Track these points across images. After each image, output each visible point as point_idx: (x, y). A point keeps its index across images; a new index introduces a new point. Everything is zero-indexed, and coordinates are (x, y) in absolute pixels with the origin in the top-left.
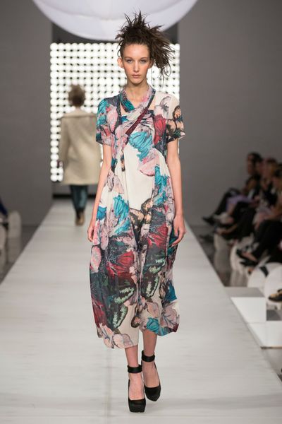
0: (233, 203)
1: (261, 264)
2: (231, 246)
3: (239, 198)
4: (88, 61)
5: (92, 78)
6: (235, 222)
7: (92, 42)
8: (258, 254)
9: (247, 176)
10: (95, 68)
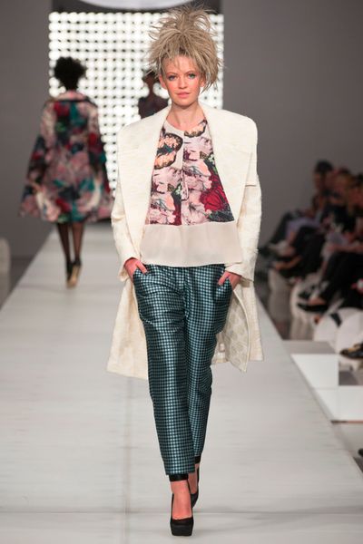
0: (294, 227)
1: (332, 310)
2: (292, 286)
3: (303, 222)
4: (100, 37)
5: (105, 60)
6: (296, 254)
7: (106, 10)
8: (327, 297)
9: (313, 191)
10: (110, 46)
